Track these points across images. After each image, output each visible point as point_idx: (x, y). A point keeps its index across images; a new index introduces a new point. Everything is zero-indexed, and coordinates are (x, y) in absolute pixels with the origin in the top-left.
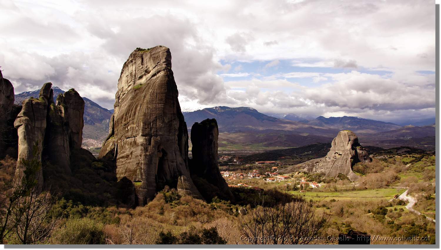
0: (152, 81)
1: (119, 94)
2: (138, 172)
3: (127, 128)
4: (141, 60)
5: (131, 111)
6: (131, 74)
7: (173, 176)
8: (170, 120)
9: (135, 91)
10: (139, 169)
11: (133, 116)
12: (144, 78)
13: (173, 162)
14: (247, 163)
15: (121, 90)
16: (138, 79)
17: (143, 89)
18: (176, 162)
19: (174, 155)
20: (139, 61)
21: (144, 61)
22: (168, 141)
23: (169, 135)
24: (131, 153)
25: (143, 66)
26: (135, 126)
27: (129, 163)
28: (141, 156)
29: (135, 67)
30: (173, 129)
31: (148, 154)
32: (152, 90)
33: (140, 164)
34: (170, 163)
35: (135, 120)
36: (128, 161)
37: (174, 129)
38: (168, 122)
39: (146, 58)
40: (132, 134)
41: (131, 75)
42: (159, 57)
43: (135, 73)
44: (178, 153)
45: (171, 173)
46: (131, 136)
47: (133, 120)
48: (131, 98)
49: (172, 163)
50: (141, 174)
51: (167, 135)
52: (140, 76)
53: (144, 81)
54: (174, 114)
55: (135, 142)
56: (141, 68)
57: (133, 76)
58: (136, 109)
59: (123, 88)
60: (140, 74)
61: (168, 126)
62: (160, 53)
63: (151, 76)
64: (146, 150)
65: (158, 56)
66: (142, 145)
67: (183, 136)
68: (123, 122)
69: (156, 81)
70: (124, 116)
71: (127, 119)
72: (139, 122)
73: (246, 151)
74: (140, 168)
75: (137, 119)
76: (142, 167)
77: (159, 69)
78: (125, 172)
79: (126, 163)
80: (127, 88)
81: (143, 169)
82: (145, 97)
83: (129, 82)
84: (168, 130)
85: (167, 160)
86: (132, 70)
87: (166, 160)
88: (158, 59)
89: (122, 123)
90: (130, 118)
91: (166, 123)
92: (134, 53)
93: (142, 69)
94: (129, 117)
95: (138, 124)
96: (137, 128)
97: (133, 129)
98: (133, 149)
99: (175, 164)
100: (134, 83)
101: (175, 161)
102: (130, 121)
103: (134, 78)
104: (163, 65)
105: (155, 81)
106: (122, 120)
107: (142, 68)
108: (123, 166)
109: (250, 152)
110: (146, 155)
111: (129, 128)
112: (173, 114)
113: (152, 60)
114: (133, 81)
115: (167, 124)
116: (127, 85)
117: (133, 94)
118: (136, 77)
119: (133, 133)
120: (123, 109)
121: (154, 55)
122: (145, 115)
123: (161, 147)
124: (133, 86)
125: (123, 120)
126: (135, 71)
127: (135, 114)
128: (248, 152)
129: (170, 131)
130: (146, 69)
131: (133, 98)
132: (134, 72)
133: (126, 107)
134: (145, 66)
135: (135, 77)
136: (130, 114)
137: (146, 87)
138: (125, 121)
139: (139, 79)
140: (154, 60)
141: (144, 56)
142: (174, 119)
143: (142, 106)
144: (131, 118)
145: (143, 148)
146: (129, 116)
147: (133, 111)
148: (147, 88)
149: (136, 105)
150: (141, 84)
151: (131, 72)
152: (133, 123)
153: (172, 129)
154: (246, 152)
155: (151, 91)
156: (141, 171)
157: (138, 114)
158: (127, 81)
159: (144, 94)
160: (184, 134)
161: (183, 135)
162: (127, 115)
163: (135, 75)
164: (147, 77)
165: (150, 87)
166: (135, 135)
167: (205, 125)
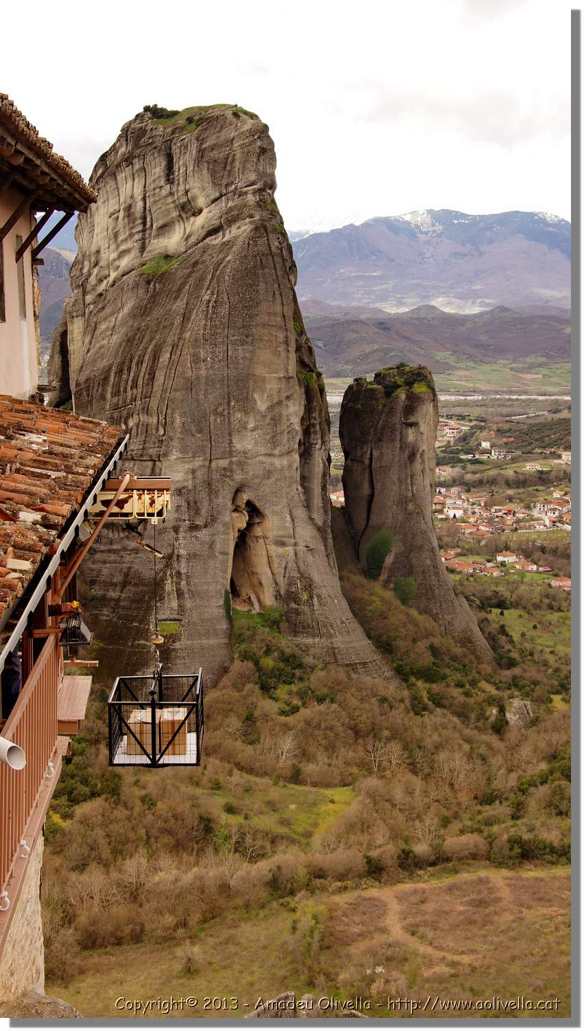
0: (209, 252)
1: (85, 270)
2: (169, 586)
3: (126, 424)
4: (164, 164)
5: (137, 364)
6: (129, 208)
7: (282, 592)
8: (275, 401)
9: (148, 283)
10: (172, 578)
11: (147, 385)
12: (177, 233)
13: (283, 544)
14: (528, 455)
15: (93, 260)
16: (154, 233)
17: (179, 282)
18: (295, 544)
19: (289, 524)
20: (157, 169)
21: (176, 167)
22: (268, 474)
23: (271, 455)
25: (175, 188)
26: (155, 420)
28: (176, 529)
29: (141, 187)
30: (286, 434)
31: (200, 523)
32: (213, 294)
33: (175, 558)
34: (275, 550)
35: (154, 403)
37: (288, 433)
38: (270, 408)
39: (184, 161)
40: (143, 449)
41: (129, 216)
42: (233, 161)
43: (145, 208)
44: (300, 513)
45: (276, 583)
46: (142, 456)
47: (145, 398)
48: (133, 308)
49: (280, 550)
50: (180, 594)
51: (265, 455)
52: (161, 223)
53: (178, 243)
54: (288, 378)
56: (164, 192)
57: (135, 220)
58: (154, 360)
59: (98, 252)
60: (164, 217)
61: (268, 424)
62: (236, 144)
63: (204, 233)
64: (193, 509)
65: (227, 159)
66: (179, 492)
67: (318, 446)
68: (109, 396)
69: (223, 259)
70: (112, 375)
71: (125, 391)
72: (169, 411)
73: (525, 393)
74: (174, 572)
75: (162, 399)
76: (183, 571)
77: (231, 209)
78: (124, 585)
79: (125, 549)
80: (114, 260)
81: (184, 576)
82: (186, 318)
83: (121, 238)
84: (268, 437)
85: (265, 538)
86: (132, 197)
87: (262, 540)
88: (228, 168)
89: (103, 398)
90: (135, 390)
91: (259, 411)
92: (137, 125)
93: (170, 200)
94: (130, 383)
95: (165, 418)
96: (161, 431)
97: (147, 432)
99: (290, 550)
100: (143, 249)
101: (293, 541)
102: (134, 399)
103: (140, 228)
104: (246, 193)
105: (221, 256)
106: (104, 390)
107: (171, 194)
108: (113, 557)
109: (541, 398)
110: (193, 529)
111: (131, 424)
112: (284, 377)
113: (205, 171)
114: (137, 237)
115: (264, 417)
116: (113, 247)
117: (141, 291)
118: (148, 224)
119: (147, 445)
120: (105, 342)
121: (213, 149)
122: (188, 385)
123: (245, 497)
124: (137, 257)
125: (109, 389)
126: (144, 199)
127: (152, 377)
128: (534, 400)
129: (274, 442)
130: (184, 200)
131: (142, 311)
132: (140, 204)
133: (116, 339)
134: (182, 187)
135: (144, 223)
136: (132, 374)
137: (189, 275)
138: (116, 393)
139: (158, 235)
140: (213, 174)
141: (175, 150)
142: (288, 398)
143: (179, 353)
144: (140, 390)
145: (183, 503)
146: (131, 379)
147: (145, 365)
148: (191, 281)
149: (154, 342)
150: (167, 257)
151: (129, 201)
152: (147, 411)
153: (282, 433)
154: (524, 397)
155: (207, 297)
156: (178, 584)
157: (162, 378)
158: (116, 235)
159: (180, 305)
160: (320, 441)
161: (316, 444)
162: (125, 376)
163: (144, 218)
164: (187, 232)
165: (201, 279)
166: (153, 452)
167: (390, 390)
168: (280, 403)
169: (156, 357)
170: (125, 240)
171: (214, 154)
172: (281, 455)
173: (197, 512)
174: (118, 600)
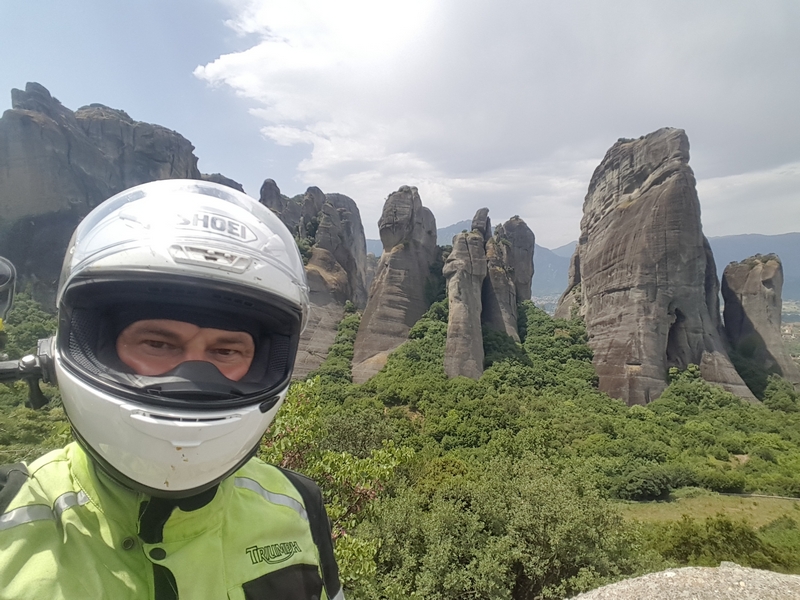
0: (654, 192)
1: (588, 220)
2: (633, 347)
3: (610, 275)
4: (629, 159)
5: (616, 246)
6: (610, 184)
8: (692, 258)
9: (621, 213)
10: (636, 343)
11: (622, 254)
13: (697, 332)
15: (592, 214)
16: (624, 191)
17: (638, 207)
18: (704, 333)
19: (700, 321)
20: (625, 163)
21: (635, 160)
22: (687, 295)
23: (689, 285)
24: (620, 316)
25: (634, 169)
26: (626, 270)
27: (616, 332)
28: (638, 321)
29: (617, 173)
30: (698, 275)
31: (651, 317)
32: (656, 207)
33: (637, 334)
34: (692, 335)
35: (625, 262)
36: (614, 329)
38: (689, 262)
39: (639, 155)
40: (620, 284)
41: (610, 187)
42: (666, 148)
43: (619, 182)
44: (706, 317)
45: (693, 352)
47: (621, 261)
48: (614, 225)
49: (695, 335)
50: (640, 352)
51: (687, 285)
52: (627, 186)
53: (637, 194)
55: (626, 298)
56: (629, 172)
57: (614, 188)
58: (625, 243)
59: (594, 209)
60: (628, 183)
61: (688, 270)
62: (668, 140)
63: (650, 185)
64: (647, 311)
65: (662, 148)
66: (639, 302)
68: (601, 264)
69: (662, 192)
70: (603, 255)
72: (634, 264)
74: (637, 340)
75: (630, 259)
76: (641, 340)
77: (666, 169)
78: (609, 348)
79: (610, 332)
80: (603, 210)
81: (642, 343)
82: (642, 221)
83: (606, 198)
84: (688, 276)
85: (686, 328)
86: (612, 179)
87: (684, 329)
88: (663, 152)
90: (615, 259)
91: (683, 263)
92: (615, 148)
93: (632, 174)
94: (612, 256)
95: (632, 268)
96: (630, 274)
97: (621, 276)
98: (622, 310)
99: (701, 335)
100: (617, 201)
101: (702, 331)
102: (615, 263)
103: (617, 191)
104: (674, 160)
105: (660, 191)
107: (633, 171)
108: (603, 337)
110: (647, 320)
111: (613, 274)
112: (696, 247)
113: (651, 156)
114: (614, 195)
115: (686, 266)
116: (602, 204)
117: (618, 217)
118: (620, 189)
119: (622, 282)
120: (599, 243)
121: (655, 145)
122: (644, 251)
123: (675, 306)
124: (615, 204)
125: (601, 261)
126: (618, 179)
127: (624, 250)
129: (691, 279)
130: (640, 172)
131: (618, 224)
132: (616, 181)
133: (605, 240)
134: (638, 167)
135: (618, 189)
136: (613, 252)
137: (643, 203)
138: (605, 262)
139: (626, 193)
141: (635, 151)
142: (698, 257)
143: (639, 236)
144: (618, 258)
145: (642, 308)
146: (613, 254)
147: (620, 245)
148: (644, 205)
149: (625, 234)
150: (630, 200)
151: (611, 181)
152: (621, 267)
153: (695, 274)
155: (653, 209)
156: (639, 347)
157: (630, 250)
158: (604, 198)
159: (639, 216)
162: (609, 254)
163: (618, 186)
164: (641, 187)
165: (650, 202)
166: (625, 285)
167: (753, 265)
168: (694, 259)
169: (626, 240)
170: (609, 199)
171: (656, 147)
172: (695, 286)
173: (649, 312)
174: (606, 356)
